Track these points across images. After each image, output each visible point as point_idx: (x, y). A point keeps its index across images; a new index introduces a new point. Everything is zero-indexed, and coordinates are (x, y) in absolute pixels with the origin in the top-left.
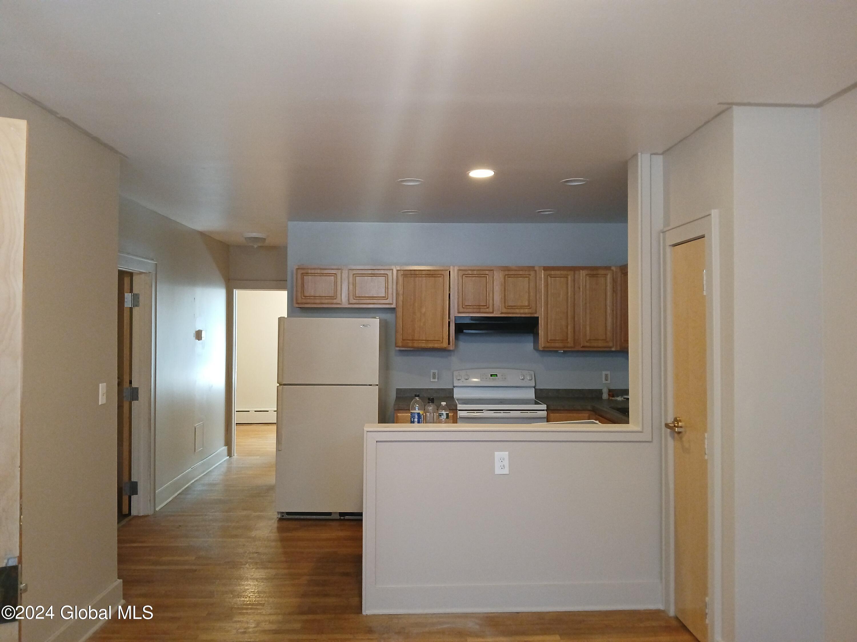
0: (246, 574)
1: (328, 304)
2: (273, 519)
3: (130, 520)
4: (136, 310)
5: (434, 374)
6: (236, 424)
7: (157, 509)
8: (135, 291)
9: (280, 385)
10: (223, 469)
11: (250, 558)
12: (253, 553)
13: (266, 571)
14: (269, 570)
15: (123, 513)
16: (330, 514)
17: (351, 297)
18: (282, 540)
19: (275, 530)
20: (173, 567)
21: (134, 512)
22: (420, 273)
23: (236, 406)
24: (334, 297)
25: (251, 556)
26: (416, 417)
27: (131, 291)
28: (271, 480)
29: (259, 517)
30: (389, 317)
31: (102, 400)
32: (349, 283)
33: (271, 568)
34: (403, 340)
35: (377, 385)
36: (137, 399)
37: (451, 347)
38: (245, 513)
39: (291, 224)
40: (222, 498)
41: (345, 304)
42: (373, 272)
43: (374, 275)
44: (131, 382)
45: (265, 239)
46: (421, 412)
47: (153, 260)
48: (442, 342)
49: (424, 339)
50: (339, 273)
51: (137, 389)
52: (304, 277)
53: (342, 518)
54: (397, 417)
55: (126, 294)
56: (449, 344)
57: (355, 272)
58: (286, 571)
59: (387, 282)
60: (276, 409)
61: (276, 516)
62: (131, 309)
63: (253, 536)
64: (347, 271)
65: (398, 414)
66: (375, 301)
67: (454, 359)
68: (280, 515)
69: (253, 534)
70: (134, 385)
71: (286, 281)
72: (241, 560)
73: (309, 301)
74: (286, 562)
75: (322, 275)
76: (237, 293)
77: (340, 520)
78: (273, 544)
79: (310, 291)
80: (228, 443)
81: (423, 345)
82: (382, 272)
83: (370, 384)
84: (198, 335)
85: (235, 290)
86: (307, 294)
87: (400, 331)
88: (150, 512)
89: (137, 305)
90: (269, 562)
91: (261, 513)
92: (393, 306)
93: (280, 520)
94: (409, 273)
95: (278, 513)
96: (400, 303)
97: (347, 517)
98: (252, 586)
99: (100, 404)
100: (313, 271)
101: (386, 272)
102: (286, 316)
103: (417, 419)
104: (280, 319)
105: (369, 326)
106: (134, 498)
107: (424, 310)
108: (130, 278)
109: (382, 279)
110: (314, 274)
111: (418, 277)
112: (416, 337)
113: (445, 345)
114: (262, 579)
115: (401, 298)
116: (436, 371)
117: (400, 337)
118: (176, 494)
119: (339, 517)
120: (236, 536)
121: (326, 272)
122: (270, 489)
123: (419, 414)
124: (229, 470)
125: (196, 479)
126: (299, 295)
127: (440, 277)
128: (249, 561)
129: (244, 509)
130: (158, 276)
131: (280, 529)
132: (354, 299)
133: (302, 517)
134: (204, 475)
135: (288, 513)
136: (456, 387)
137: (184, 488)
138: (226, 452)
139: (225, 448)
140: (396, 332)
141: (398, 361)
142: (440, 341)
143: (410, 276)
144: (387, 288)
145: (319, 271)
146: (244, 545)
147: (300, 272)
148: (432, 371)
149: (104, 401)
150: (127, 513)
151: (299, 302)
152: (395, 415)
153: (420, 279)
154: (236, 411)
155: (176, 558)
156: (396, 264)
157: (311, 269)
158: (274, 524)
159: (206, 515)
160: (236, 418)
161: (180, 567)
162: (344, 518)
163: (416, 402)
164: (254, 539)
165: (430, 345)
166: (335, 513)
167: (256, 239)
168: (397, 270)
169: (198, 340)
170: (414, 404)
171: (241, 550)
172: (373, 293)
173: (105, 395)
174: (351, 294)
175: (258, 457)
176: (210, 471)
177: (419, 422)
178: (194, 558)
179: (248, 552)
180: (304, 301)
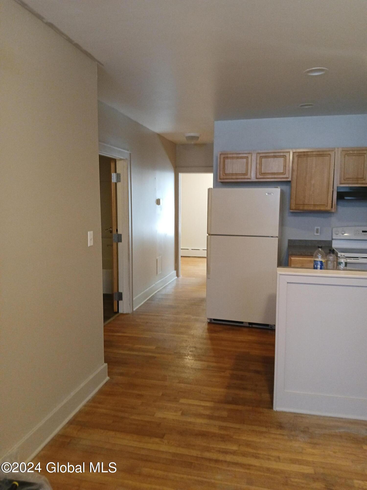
0: (188, 364)
1: (242, 179)
2: (204, 322)
3: (118, 316)
4: (119, 185)
5: (317, 230)
6: (181, 256)
7: (134, 309)
8: (118, 172)
9: (209, 235)
10: (174, 285)
11: (191, 351)
12: (192, 347)
13: (201, 363)
14: (203, 363)
15: (114, 311)
16: (242, 323)
17: (258, 174)
18: (211, 339)
19: (206, 331)
20: (141, 353)
21: (121, 311)
22: (312, 153)
23: (181, 246)
24: (246, 174)
25: (191, 349)
26: (319, 264)
27: (116, 172)
28: (203, 294)
29: (196, 320)
30: (286, 188)
31: (90, 243)
32: (257, 163)
33: (205, 361)
34: (296, 204)
35: (277, 237)
36: (121, 241)
37: (333, 210)
38: (186, 316)
39: (216, 122)
40: (173, 304)
41: (253, 179)
42: (275, 154)
43: (275, 157)
44: (117, 231)
45: (198, 138)
46: (323, 261)
47: (128, 150)
48: (327, 206)
49: (312, 203)
50: (249, 156)
51: (121, 235)
52: (225, 160)
53: (250, 326)
54: (291, 260)
55: (112, 174)
56: (332, 207)
57: (262, 155)
58: (215, 364)
59: (285, 161)
60: (206, 249)
61: (207, 321)
62: (116, 184)
63: (192, 334)
64: (255, 155)
65: (292, 258)
66: (276, 176)
67: (333, 220)
68: (209, 320)
69: (193, 332)
70: (119, 232)
71: (212, 166)
72: (185, 352)
73: (228, 177)
74: (214, 356)
75: (238, 158)
76: (181, 175)
77: (249, 327)
78: (205, 341)
79: (229, 170)
80: (177, 268)
81: (312, 208)
82: (282, 154)
83: (271, 236)
84: (158, 202)
85: (179, 174)
86: (227, 172)
87: (293, 197)
88: (130, 311)
89: (120, 181)
90: (203, 356)
91: (197, 317)
92: (289, 180)
93: (209, 323)
94: (303, 154)
95: (208, 319)
96: (295, 177)
97: (254, 326)
98: (192, 374)
99: (89, 246)
100: (231, 156)
101: (285, 154)
102: (213, 188)
103: (320, 266)
104: (209, 190)
105: (272, 194)
106: (120, 302)
107: (313, 182)
108: (114, 163)
109: (282, 159)
110: (232, 158)
111: (310, 157)
112: (306, 202)
113: (329, 208)
114: (199, 369)
115: (295, 173)
116: (319, 228)
117: (293, 202)
118: (146, 300)
119: (248, 325)
120: (182, 333)
121: (241, 155)
122: (202, 300)
123: (321, 262)
124: (177, 286)
125: (158, 291)
126: (221, 173)
127: (328, 156)
128: (190, 353)
129: (186, 314)
130: (131, 162)
131: (210, 331)
132: (260, 175)
133: (224, 323)
134: (162, 288)
135: (214, 320)
136: (335, 239)
137: (151, 296)
138: (175, 274)
139: (174, 272)
140: (291, 198)
141: (290, 219)
142: (325, 205)
143: (303, 156)
144: (285, 166)
145: (235, 155)
146: (186, 340)
147: (222, 156)
148: (316, 228)
149: (92, 244)
150: (117, 311)
151: (221, 178)
152: (289, 258)
153: (311, 158)
154: (181, 249)
155: (144, 347)
156: (292, 149)
157: (230, 154)
158: (205, 325)
159: (163, 316)
160: (181, 253)
161: (145, 354)
162: (252, 326)
163: (319, 252)
164: (193, 336)
165: (317, 208)
166: (246, 323)
167: (193, 138)
168: (294, 153)
169: (157, 205)
170: (317, 254)
171: (184, 344)
172: (275, 170)
173: (92, 240)
174: (258, 171)
175: (194, 278)
176: (166, 286)
177: (321, 269)
178: (155, 347)
179: (189, 346)
180: (225, 177)
